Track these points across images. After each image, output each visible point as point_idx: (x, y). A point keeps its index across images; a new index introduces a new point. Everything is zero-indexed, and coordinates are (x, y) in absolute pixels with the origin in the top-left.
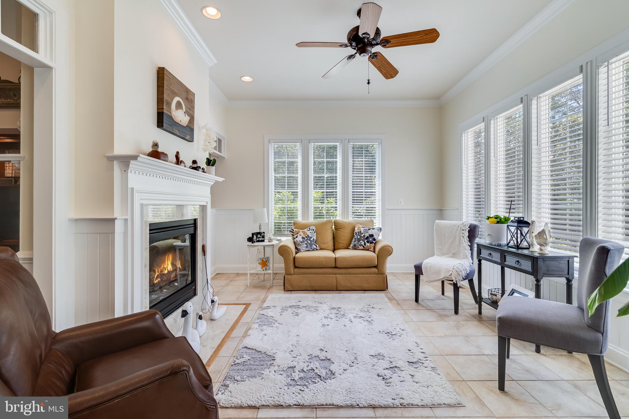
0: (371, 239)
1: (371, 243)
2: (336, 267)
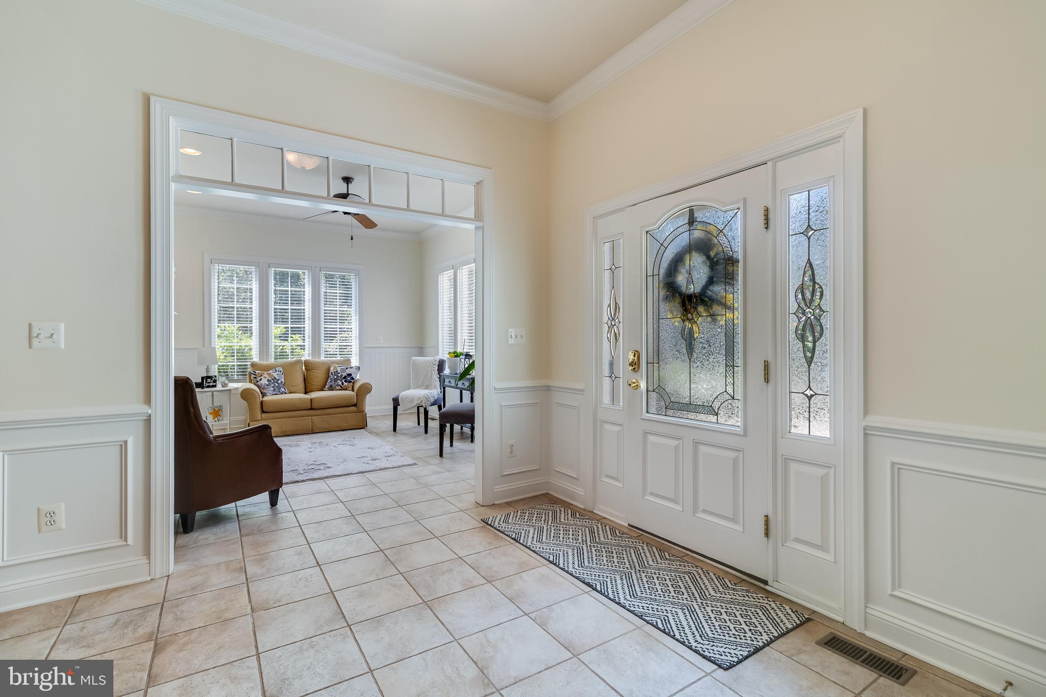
0: (349, 379)
1: (350, 382)
2: (312, 409)
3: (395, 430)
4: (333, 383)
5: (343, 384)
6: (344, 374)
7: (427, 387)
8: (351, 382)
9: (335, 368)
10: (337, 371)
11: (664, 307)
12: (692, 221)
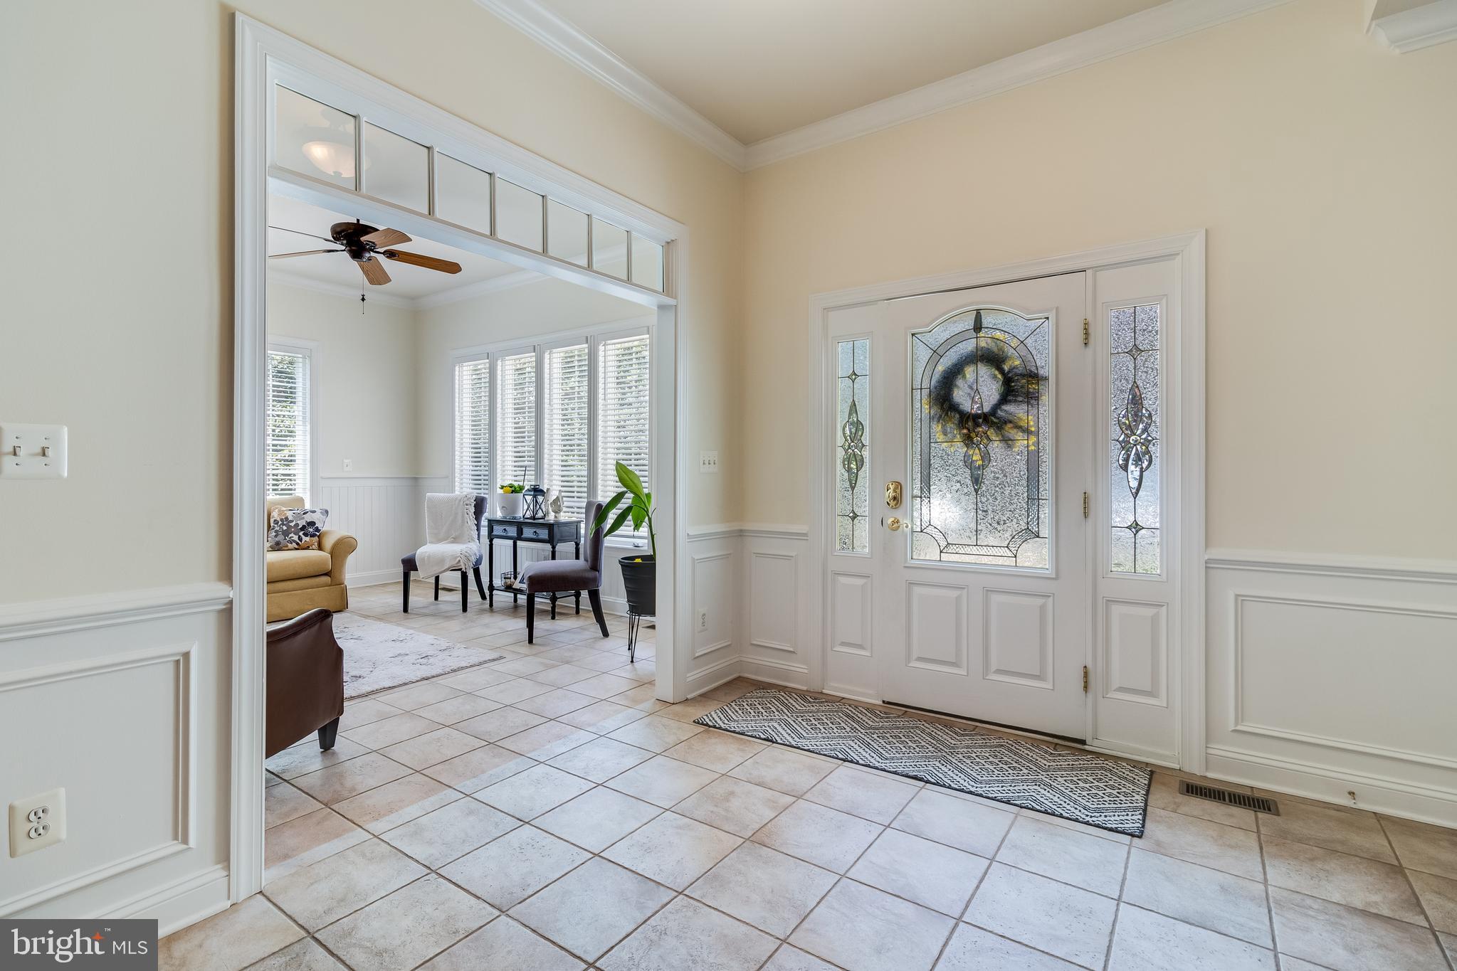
0: (311, 530)
1: (313, 536)
3: (406, 610)
4: (280, 538)
5: (300, 539)
6: (302, 523)
7: (456, 540)
8: (316, 535)
9: (281, 512)
10: (287, 518)
11: (937, 428)
12: (978, 327)
